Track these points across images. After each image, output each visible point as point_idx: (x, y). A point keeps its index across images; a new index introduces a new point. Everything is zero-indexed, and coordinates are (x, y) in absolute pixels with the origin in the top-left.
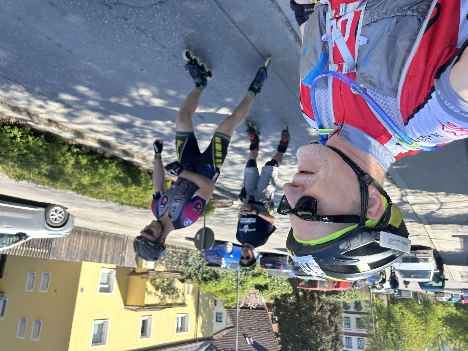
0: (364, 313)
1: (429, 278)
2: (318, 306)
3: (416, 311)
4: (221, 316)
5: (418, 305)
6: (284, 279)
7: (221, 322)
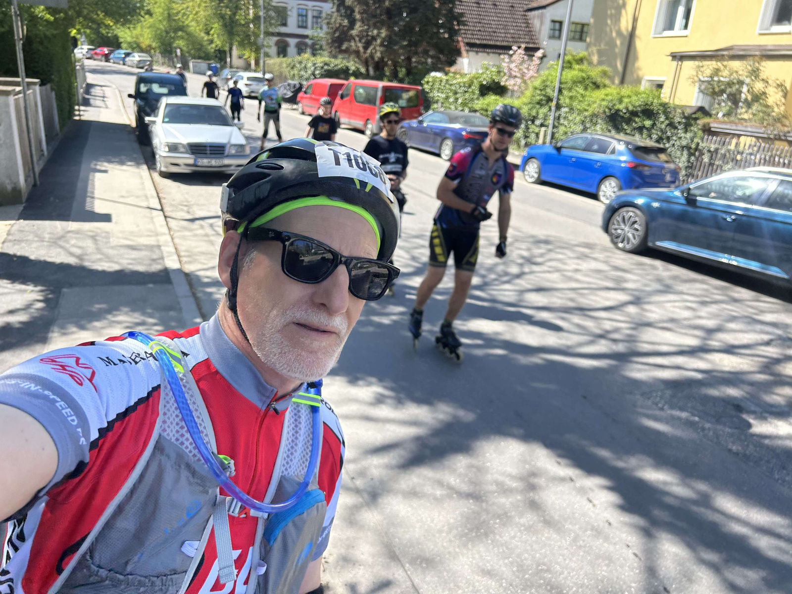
0: (273, 34)
1: (167, 105)
2: (374, 48)
3: (186, 37)
4: (552, 32)
5: (181, 47)
6: (440, 104)
7: (554, 21)
